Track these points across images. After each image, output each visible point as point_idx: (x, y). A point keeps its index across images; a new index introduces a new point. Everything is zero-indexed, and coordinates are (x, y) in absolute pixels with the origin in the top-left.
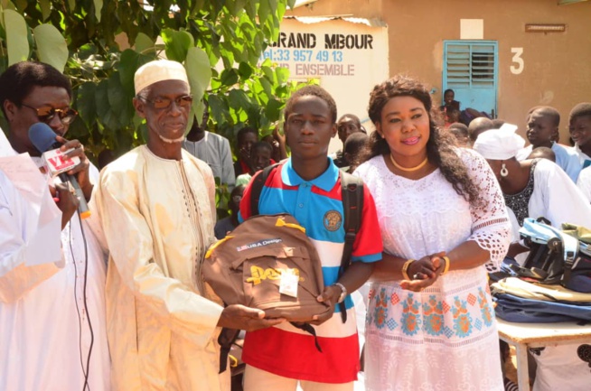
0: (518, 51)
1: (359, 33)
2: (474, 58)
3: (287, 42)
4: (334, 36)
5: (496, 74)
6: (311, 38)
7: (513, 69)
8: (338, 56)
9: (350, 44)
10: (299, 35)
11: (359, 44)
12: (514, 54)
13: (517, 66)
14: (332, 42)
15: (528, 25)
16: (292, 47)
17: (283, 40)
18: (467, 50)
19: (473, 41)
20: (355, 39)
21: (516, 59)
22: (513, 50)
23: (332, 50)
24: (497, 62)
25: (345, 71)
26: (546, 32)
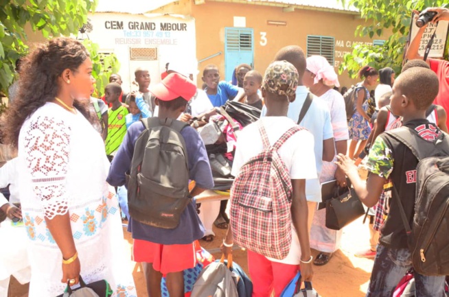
0: (264, 34)
1: (179, 22)
2: (241, 37)
3: (139, 27)
4: (165, 24)
5: (252, 45)
6: (153, 25)
7: (261, 43)
8: (168, 34)
9: (174, 28)
10: (146, 23)
11: (179, 28)
12: (262, 35)
13: (263, 41)
14: (164, 27)
15: (268, 21)
16: (142, 30)
17: (137, 26)
18: (237, 32)
19: (240, 28)
20: (177, 26)
21: (263, 38)
22: (262, 33)
23: (165, 31)
24: (253, 39)
25: (172, 42)
26: (277, 25)
